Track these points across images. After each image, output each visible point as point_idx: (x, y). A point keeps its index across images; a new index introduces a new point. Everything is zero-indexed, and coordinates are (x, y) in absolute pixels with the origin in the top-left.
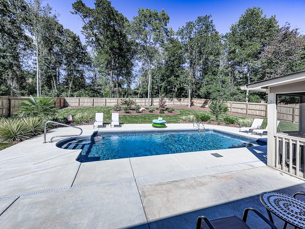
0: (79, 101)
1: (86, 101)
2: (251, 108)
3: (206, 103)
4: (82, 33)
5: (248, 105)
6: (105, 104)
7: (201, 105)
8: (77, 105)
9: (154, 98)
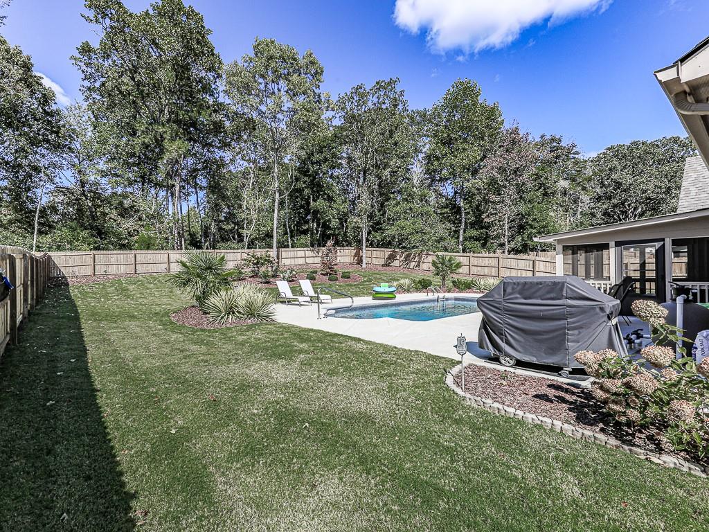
0: (94, 262)
1: (113, 260)
2: (475, 264)
3: (392, 257)
4: (73, 61)
5: (472, 259)
6: (166, 266)
7: (383, 262)
8: (89, 271)
9: (283, 249)
